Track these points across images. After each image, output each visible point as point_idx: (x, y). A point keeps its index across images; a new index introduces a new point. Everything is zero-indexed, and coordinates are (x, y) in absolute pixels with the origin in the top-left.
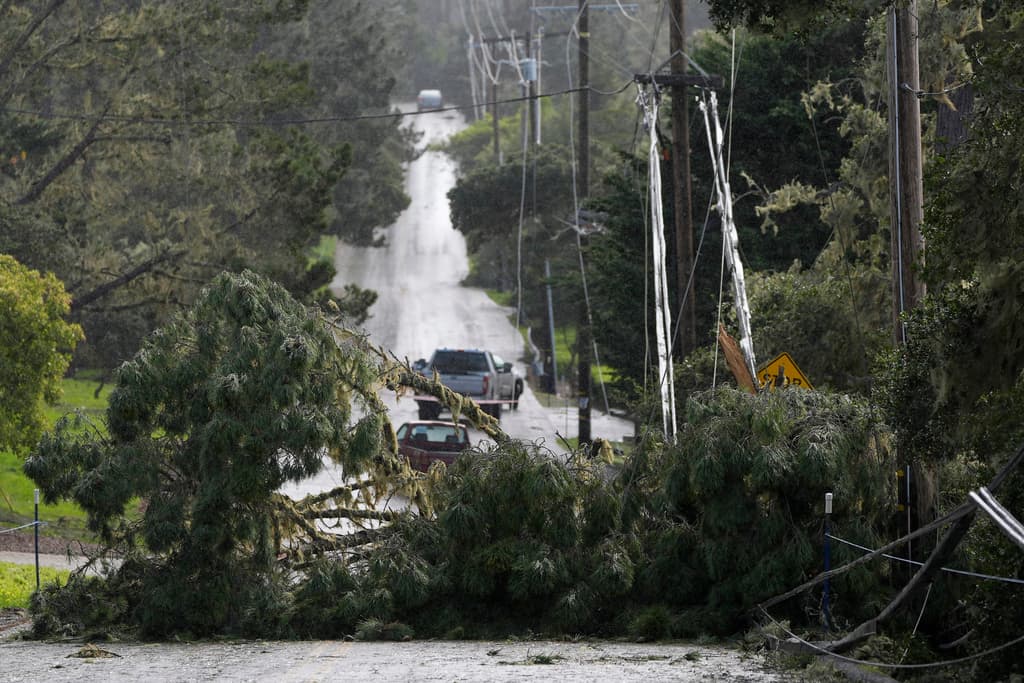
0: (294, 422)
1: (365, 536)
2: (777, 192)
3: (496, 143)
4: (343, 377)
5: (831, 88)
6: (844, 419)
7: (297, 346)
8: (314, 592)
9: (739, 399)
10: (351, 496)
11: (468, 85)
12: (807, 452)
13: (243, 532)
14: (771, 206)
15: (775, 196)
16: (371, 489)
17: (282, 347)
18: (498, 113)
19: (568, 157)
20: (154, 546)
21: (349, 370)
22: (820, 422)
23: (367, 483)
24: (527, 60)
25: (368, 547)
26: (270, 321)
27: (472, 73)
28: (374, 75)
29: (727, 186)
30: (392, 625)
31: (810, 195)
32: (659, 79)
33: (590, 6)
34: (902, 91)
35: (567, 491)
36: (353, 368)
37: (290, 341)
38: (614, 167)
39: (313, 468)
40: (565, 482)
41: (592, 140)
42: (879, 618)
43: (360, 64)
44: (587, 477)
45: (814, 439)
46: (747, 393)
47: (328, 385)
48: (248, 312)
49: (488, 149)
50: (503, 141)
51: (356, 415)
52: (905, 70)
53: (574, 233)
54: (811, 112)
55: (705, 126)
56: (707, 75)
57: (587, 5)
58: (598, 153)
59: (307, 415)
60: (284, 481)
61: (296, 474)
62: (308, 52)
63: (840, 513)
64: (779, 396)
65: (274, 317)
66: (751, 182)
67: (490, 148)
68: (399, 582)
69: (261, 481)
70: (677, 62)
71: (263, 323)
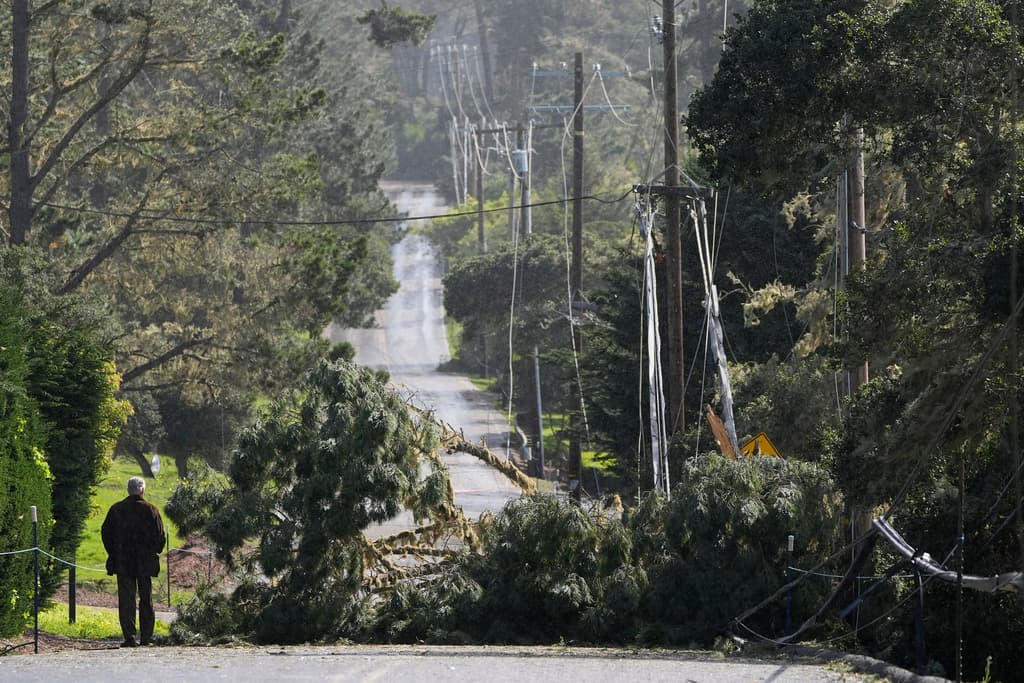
0: (378, 475)
1: (428, 570)
2: (761, 291)
3: (481, 228)
4: (413, 443)
5: (809, 199)
6: (803, 480)
7: (381, 418)
8: (394, 610)
9: (723, 463)
10: (415, 539)
11: (450, 165)
12: (775, 505)
13: (338, 562)
14: (756, 304)
15: (758, 294)
16: (431, 533)
17: (370, 419)
18: (483, 197)
19: (560, 249)
20: (269, 573)
21: (419, 437)
22: (786, 482)
23: (428, 528)
24: (518, 151)
25: (432, 577)
26: (359, 399)
27: (454, 151)
28: (363, 160)
29: (714, 288)
30: (454, 633)
31: (789, 293)
32: (655, 189)
33: (584, 106)
34: (851, 227)
35: (589, 533)
36: (422, 436)
37: (376, 414)
38: (605, 258)
39: (392, 512)
40: (588, 526)
41: (584, 233)
42: (818, 614)
43: (349, 149)
44: (604, 522)
45: (780, 495)
46: (730, 461)
47: (404, 448)
48: (341, 389)
49: (472, 232)
50: (487, 225)
51: (425, 471)
52: (854, 211)
53: (568, 323)
54: (791, 220)
55: (695, 232)
56: (697, 186)
57: (581, 106)
58: (589, 244)
59: (390, 470)
60: (370, 521)
61: (379, 517)
62: (299, 137)
63: (799, 551)
64: (753, 462)
65: (362, 395)
66: (736, 281)
67: (474, 232)
68: (461, 602)
69: (350, 523)
70: (671, 173)
71: (353, 400)
